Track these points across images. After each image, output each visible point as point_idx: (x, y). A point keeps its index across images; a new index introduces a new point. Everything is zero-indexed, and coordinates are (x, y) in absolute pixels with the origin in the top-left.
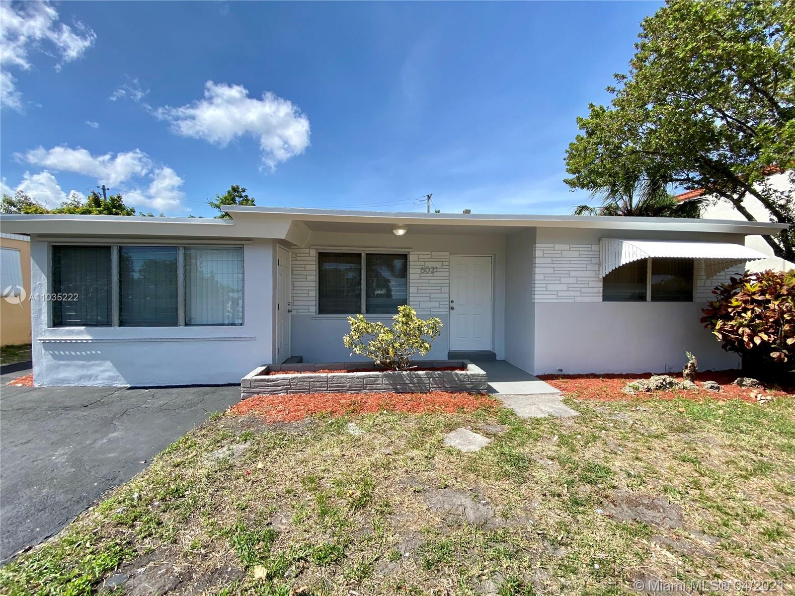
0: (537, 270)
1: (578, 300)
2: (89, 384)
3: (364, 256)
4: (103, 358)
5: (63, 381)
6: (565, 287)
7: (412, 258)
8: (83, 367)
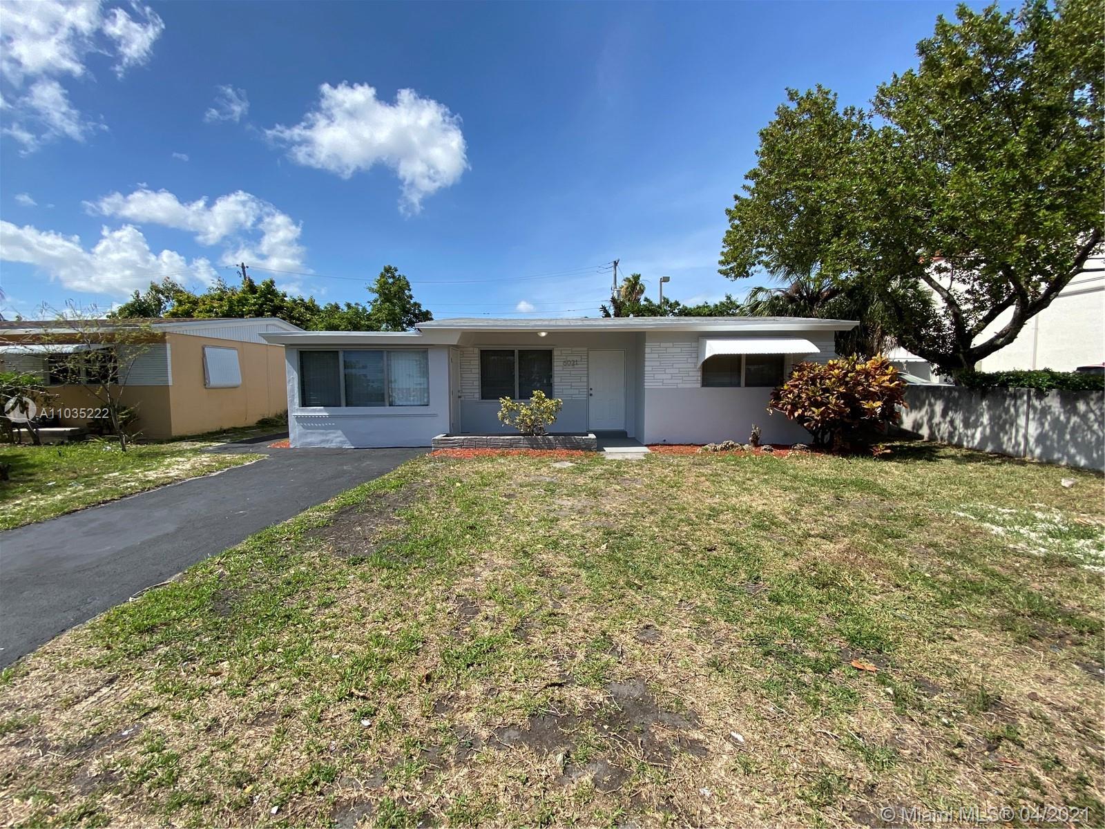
0: (647, 363)
1: (680, 386)
2: (327, 446)
3: (516, 352)
4: (336, 428)
5: (310, 444)
6: (669, 377)
7: (555, 353)
8: (322, 434)
